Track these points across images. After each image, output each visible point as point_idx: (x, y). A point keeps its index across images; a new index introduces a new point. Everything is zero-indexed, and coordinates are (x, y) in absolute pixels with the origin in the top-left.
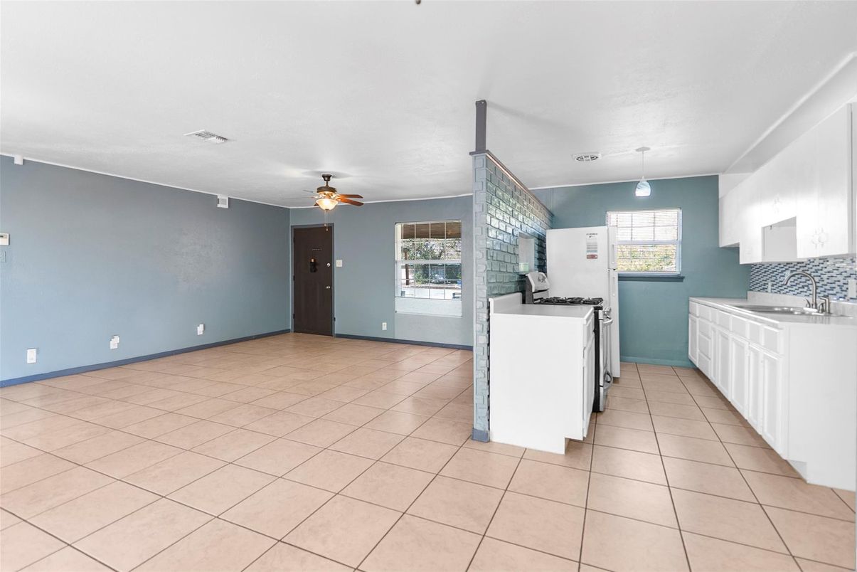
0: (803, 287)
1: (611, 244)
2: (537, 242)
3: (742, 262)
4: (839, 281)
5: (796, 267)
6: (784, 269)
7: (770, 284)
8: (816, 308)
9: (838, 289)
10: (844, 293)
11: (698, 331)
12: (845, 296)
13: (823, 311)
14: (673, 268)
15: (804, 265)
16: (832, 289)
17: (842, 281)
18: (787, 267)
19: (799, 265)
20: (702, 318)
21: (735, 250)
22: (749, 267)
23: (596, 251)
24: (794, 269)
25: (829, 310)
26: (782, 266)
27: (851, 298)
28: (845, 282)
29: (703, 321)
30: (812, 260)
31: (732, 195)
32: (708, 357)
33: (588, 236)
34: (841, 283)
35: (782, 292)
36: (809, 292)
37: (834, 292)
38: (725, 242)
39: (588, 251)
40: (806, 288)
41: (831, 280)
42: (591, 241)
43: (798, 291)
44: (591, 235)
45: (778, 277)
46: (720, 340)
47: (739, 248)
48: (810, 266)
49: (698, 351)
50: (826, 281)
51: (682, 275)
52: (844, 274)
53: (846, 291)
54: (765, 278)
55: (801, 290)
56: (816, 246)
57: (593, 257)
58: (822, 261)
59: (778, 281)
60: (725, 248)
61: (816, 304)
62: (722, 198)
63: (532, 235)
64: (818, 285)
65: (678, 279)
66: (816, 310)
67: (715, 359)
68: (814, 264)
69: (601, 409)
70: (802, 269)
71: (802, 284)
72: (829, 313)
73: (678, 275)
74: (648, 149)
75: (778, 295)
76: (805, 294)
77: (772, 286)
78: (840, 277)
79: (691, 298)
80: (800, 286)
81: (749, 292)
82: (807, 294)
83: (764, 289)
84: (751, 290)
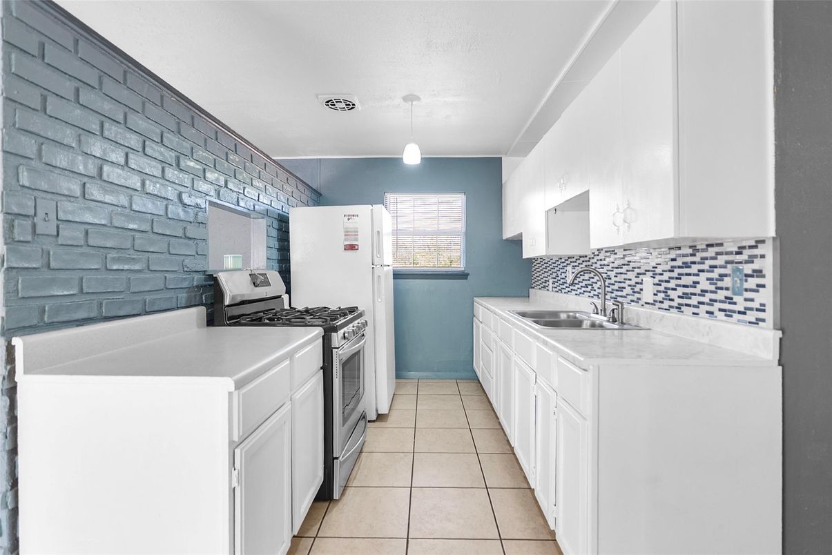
0: (586, 286)
1: (375, 231)
2: (276, 224)
3: (525, 256)
4: (630, 280)
5: (578, 261)
6: (565, 264)
7: (551, 281)
8: (605, 315)
9: (628, 290)
10: (637, 295)
11: (481, 340)
12: (639, 299)
13: (614, 321)
14: (460, 266)
15: (587, 259)
16: (621, 289)
17: (634, 280)
18: (568, 262)
19: (582, 259)
20: (486, 325)
21: (517, 242)
22: (530, 261)
23: (357, 240)
24: (577, 264)
25: (622, 319)
26: (563, 260)
27: (646, 303)
28: (639, 280)
29: (486, 328)
30: (597, 253)
31: (515, 175)
32: (490, 374)
33: (347, 218)
34: (633, 283)
35: (563, 291)
36: (593, 292)
37: (624, 293)
38: (508, 233)
39: (345, 240)
40: (590, 287)
41: (621, 278)
42: (351, 224)
43: (582, 291)
44: (350, 217)
45: (559, 273)
46: (502, 357)
47: (522, 241)
48: (595, 260)
49: (481, 364)
50: (614, 279)
51: (466, 272)
52: (637, 271)
53: (639, 293)
54: (546, 275)
55: (583, 289)
56: (618, 230)
57: (352, 247)
58: (608, 254)
59: (559, 278)
60: (507, 240)
61: (605, 310)
62: (506, 182)
63: (266, 214)
64: (607, 289)
65: (463, 276)
66: (605, 319)
67: (497, 378)
68: (598, 258)
69: (336, 496)
70: (585, 264)
71: (585, 282)
72: (622, 323)
73: (463, 272)
74: (418, 98)
75: (559, 294)
76: (589, 294)
77: (553, 283)
78: (631, 275)
79: (475, 298)
80: (583, 284)
81: (530, 290)
82: (591, 295)
83: (545, 287)
84: (532, 288)
